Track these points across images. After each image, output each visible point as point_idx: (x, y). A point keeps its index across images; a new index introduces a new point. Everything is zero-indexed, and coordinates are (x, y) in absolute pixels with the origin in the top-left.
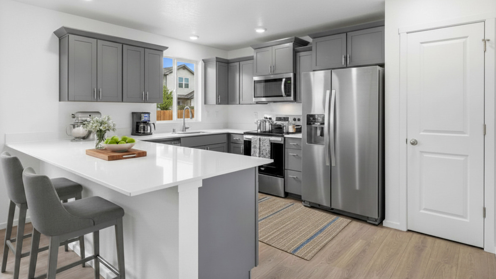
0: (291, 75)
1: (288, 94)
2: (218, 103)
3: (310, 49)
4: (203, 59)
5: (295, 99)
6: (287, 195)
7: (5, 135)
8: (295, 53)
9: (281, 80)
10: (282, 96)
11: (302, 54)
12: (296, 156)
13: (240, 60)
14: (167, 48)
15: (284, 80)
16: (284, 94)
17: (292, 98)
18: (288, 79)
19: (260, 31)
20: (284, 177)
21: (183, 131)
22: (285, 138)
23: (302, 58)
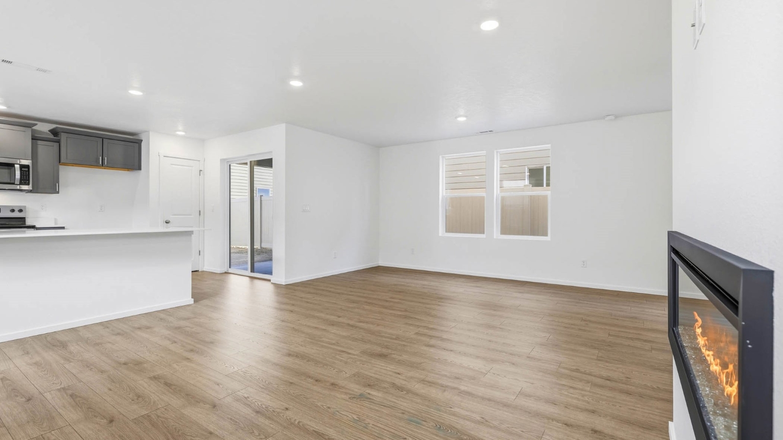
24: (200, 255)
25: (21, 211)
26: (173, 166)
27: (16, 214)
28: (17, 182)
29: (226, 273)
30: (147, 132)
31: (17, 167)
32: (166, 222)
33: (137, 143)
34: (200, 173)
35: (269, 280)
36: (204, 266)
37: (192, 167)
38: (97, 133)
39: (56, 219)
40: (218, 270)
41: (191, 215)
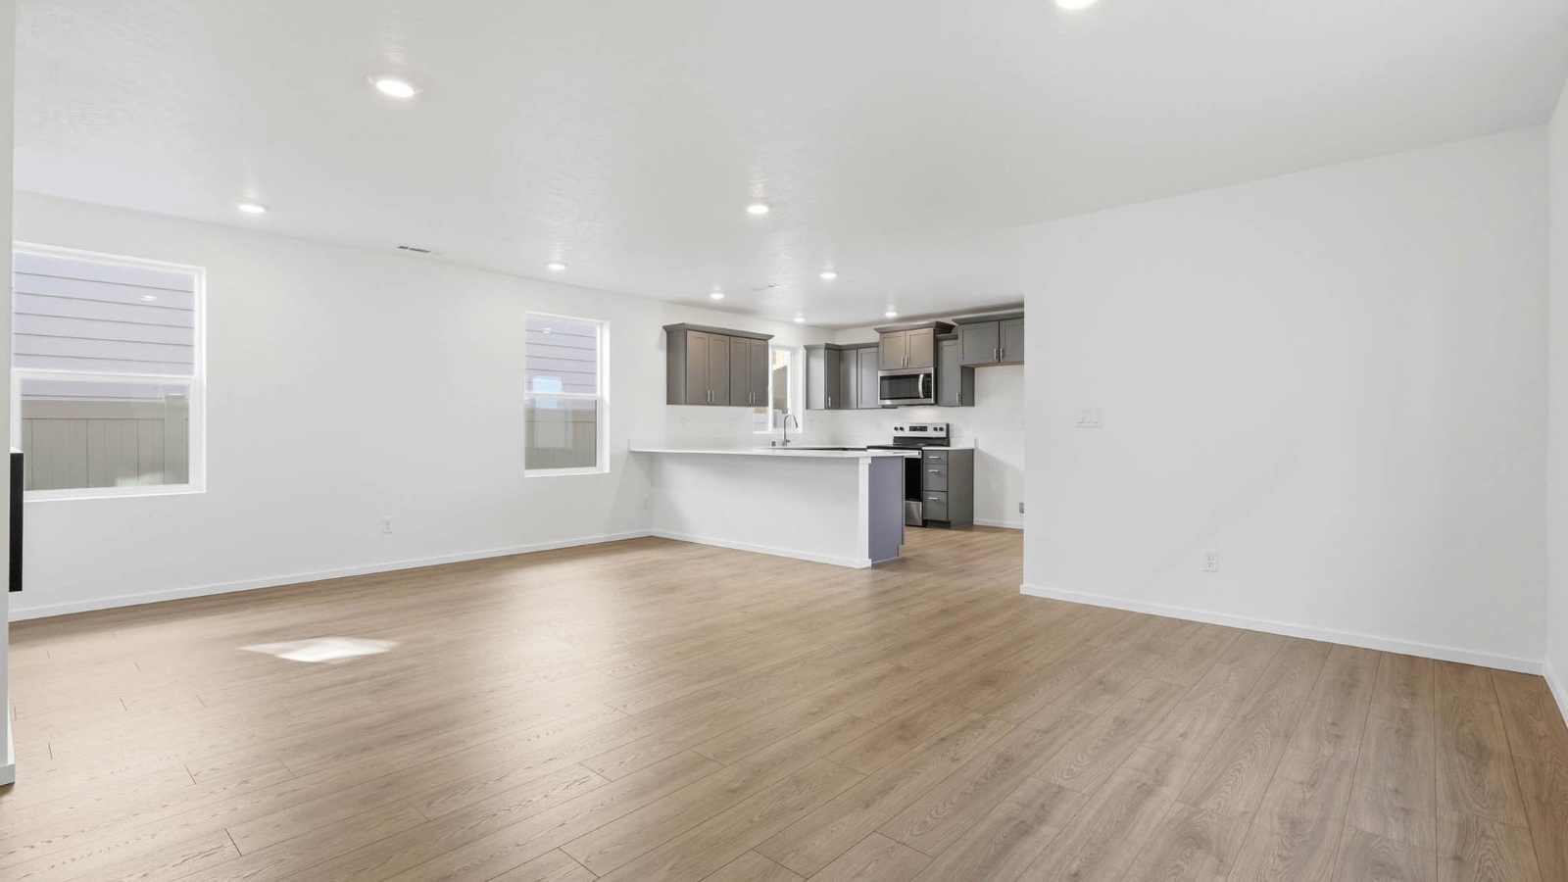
0: (932, 371)
1: (927, 395)
2: (827, 408)
3: (956, 338)
4: (806, 344)
5: (936, 402)
6: (926, 524)
7: (629, 441)
8: (937, 342)
9: (918, 376)
10: (919, 398)
11: (945, 343)
12: (938, 474)
13: (857, 347)
14: (772, 337)
15: (922, 376)
16: (921, 395)
17: (932, 401)
18: (927, 376)
19: (891, 314)
20: (922, 501)
21: (783, 444)
22: (923, 451)
23: (944, 349)
25: (941, 428)
27: (938, 434)
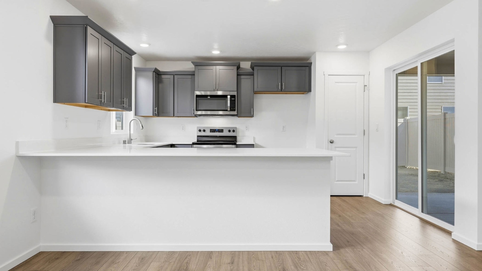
24: (364, 179)
25: (234, 131)
26: (337, 84)
27: (231, 134)
28: (229, 109)
29: (391, 205)
30: (314, 53)
31: (229, 97)
32: (331, 142)
33: (308, 66)
34: (364, 88)
35: (449, 233)
36: (368, 192)
37: (356, 83)
38: (276, 63)
39: (254, 138)
40: (383, 200)
41: (354, 135)
